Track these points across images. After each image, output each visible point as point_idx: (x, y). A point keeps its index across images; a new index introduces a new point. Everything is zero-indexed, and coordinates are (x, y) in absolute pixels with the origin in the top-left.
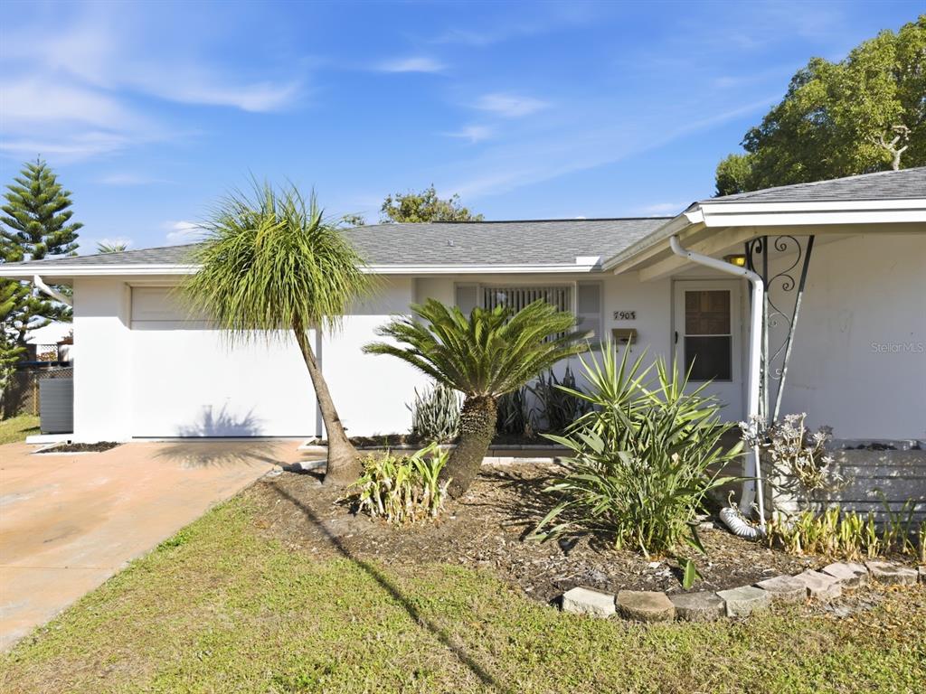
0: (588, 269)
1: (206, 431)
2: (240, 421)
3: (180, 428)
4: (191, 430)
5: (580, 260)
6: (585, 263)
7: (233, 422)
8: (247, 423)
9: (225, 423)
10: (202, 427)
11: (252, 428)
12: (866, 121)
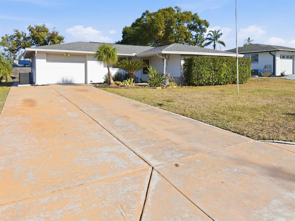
0: (134, 55)
1: (63, 82)
2: (69, 81)
3: (57, 82)
4: (59, 82)
5: (133, 54)
6: (134, 54)
7: (68, 81)
8: (71, 81)
9: (67, 81)
10: (62, 82)
11: (72, 82)
12: (160, 28)
